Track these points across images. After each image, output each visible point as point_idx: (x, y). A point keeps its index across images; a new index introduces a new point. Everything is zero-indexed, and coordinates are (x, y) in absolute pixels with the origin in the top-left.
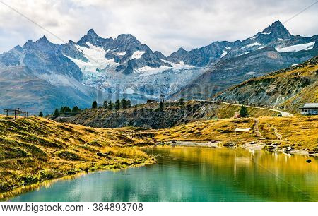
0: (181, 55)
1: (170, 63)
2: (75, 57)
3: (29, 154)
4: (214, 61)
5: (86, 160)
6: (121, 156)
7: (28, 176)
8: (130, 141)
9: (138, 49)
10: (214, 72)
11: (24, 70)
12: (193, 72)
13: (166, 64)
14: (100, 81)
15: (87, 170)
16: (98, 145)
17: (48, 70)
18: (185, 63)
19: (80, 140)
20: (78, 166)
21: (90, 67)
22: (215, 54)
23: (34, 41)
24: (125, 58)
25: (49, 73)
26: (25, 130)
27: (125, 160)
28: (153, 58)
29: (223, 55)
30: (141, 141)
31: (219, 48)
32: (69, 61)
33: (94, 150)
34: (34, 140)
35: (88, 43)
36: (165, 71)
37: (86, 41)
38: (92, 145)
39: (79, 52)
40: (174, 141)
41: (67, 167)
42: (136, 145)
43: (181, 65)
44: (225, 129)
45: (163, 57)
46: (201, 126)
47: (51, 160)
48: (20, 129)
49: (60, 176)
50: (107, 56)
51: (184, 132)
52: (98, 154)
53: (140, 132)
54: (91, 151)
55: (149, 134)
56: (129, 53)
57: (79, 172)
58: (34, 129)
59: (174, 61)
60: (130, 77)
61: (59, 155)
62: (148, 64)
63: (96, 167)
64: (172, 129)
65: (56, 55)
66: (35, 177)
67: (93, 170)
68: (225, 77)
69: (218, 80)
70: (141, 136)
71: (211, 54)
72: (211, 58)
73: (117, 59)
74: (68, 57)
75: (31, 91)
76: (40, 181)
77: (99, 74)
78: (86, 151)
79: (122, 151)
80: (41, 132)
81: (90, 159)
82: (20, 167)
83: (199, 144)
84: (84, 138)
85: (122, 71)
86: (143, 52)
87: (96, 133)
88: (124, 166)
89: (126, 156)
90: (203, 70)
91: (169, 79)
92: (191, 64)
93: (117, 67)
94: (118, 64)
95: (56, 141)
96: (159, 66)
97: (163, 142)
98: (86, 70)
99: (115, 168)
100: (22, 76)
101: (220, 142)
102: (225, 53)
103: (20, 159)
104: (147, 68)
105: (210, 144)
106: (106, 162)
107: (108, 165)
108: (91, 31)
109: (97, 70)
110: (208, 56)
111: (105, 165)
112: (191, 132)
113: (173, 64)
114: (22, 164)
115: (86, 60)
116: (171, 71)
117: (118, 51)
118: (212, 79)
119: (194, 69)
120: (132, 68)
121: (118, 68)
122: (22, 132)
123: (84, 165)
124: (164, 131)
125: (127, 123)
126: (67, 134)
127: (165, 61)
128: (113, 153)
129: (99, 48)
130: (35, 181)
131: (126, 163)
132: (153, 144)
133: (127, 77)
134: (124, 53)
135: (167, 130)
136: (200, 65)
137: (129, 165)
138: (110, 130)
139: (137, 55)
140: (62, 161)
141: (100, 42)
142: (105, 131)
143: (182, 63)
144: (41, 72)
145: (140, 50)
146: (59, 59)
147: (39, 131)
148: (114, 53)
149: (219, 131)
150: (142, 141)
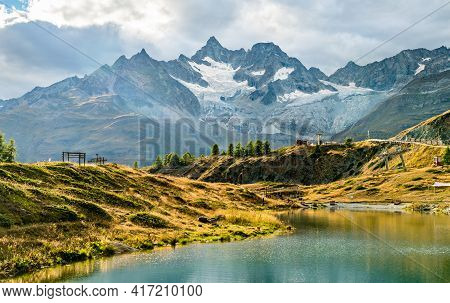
0: (351, 72)
1: (334, 85)
2: (188, 80)
3: (82, 215)
4: (404, 80)
5: (175, 228)
6: (237, 222)
7: (69, 250)
8: (263, 202)
9: (284, 65)
10: (404, 97)
11: (114, 101)
12: (370, 99)
13: (328, 87)
14: (225, 115)
15: (174, 243)
16: (205, 206)
17: (149, 100)
18: (358, 85)
19: (178, 198)
20: (161, 236)
21: (211, 94)
22: (405, 70)
23: (128, 58)
24: (263, 78)
25: (150, 105)
26: (87, 181)
27: (242, 228)
28: (307, 78)
29: (418, 71)
30: (280, 202)
31: (411, 60)
32: (180, 85)
33: (196, 214)
34: (98, 196)
35: (207, 59)
36: (327, 98)
37: (205, 55)
38: (196, 206)
39: (195, 73)
40: (333, 203)
41: (142, 238)
42: (270, 208)
43: (351, 88)
44: (418, 183)
45: (323, 76)
46: (378, 179)
47: (118, 227)
48: (80, 179)
49: (126, 251)
50: (237, 77)
51: (350, 189)
52: (201, 220)
53: (281, 190)
54: (190, 214)
55: (294, 193)
56: (270, 72)
57: (159, 245)
58: (103, 180)
59: (340, 83)
60: (271, 108)
61: (133, 220)
62: (300, 88)
63: (191, 238)
64: (332, 185)
65: (161, 77)
66: (82, 251)
67: (184, 243)
68: (421, 106)
69: (411, 110)
70: (280, 196)
71: (398, 70)
72: (398, 76)
73: (252, 82)
74: (179, 80)
75: (124, 131)
76: (90, 258)
77: (225, 104)
78: (180, 215)
79: (239, 215)
80: (113, 185)
81: (184, 226)
82: (62, 235)
83: (375, 207)
84: (185, 196)
85: (259, 100)
86: (291, 70)
87: (208, 190)
88: (238, 237)
89: (245, 222)
90: (386, 95)
91: (332, 110)
92: (367, 85)
93: (253, 93)
94: (253, 89)
95: (134, 198)
96: (316, 90)
97: (315, 205)
98: (205, 99)
99: (222, 240)
100: (111, 110)
101: (409, 205)
102: (422, 67)
103: (64, 224)
104: (298, 93)
105: (392, 208)
106: (209, 231)
107: (211, 235)
108: (213, 39)
109: (222, 98)
110: (394, 72)
111: (206, 235)
112: (361, 188)
113: (339, 87)
114: (65, 231)
115: (204, 84)
116: (335, 97)
117: (253, 69)
118: (400, 109)
119: (372, 93)
120: (274, 95)
121: (253, 96)
122: (82, 183)
123: (171, 234)
124: (319, 188)
125: (265, 177)
126: (158, 189)
127: (326, 83)
128: (224, 218)
129: (224, 65)
130: (82, 258)
131: (241, 233)
132: (299, 207)
133: (268, 108)
134: (263, 72)
135: (323, 186)
136: (381, 88)
137: (247, 236)
138: (231, 186)
139: (282, 74)
140: (136, 228)
141: (226, 56)
142: (224, 187)
143: (352, 84)
144: (138, 102)
145: (287, 66)
146: (165, 84)
147: (112, 184)
148: (246, 73)
149: (407, 186)
150: (282, 203)
